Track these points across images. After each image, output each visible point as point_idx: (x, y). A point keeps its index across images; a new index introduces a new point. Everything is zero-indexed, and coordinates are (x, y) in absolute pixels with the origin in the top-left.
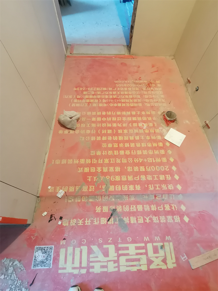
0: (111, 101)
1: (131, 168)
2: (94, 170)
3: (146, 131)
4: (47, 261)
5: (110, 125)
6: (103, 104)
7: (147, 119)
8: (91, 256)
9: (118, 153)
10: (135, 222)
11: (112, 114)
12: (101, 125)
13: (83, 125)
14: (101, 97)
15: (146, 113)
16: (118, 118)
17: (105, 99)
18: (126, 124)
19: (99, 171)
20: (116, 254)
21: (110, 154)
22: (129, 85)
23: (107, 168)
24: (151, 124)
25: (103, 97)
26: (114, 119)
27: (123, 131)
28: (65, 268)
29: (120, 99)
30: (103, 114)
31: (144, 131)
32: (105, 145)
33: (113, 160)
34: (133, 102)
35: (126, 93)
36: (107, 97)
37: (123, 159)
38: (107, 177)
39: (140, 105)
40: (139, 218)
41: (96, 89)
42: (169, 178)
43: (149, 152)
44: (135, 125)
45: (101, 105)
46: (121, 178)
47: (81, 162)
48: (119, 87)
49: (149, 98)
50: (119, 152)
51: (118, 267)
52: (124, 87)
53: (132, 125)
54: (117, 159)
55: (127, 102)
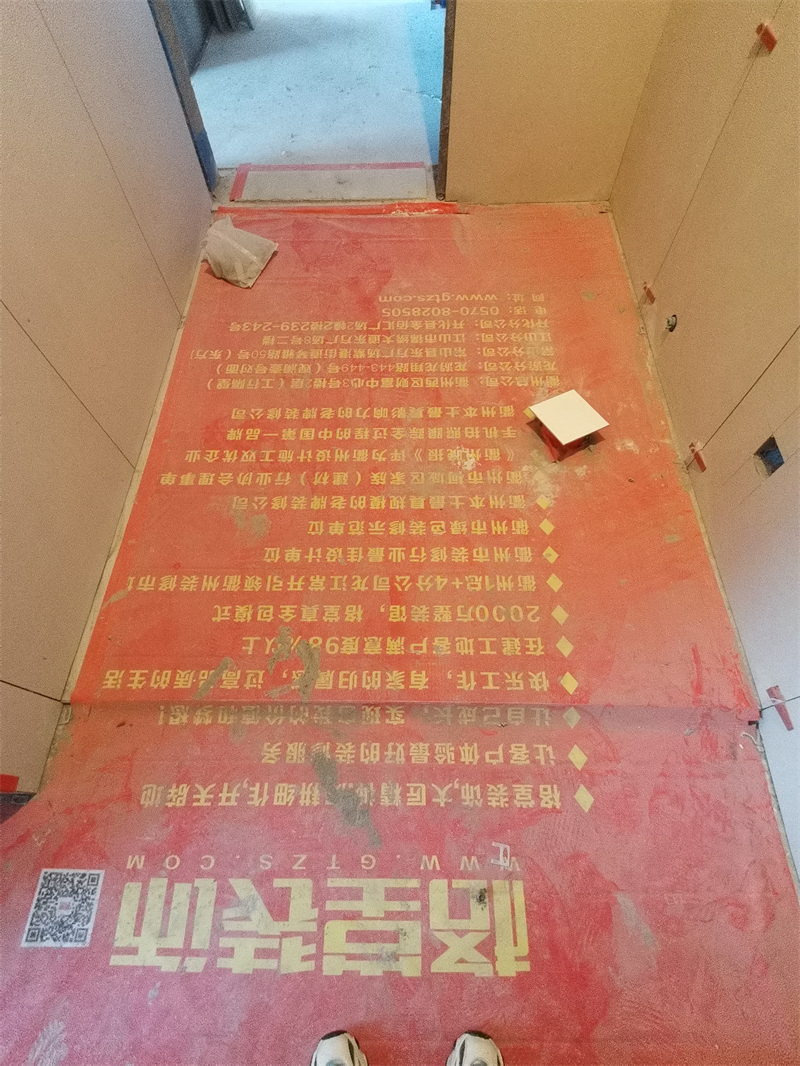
0: (358, 369)
1: (401, 611)
2: (271, 615)
3: (472, 476)
4: (76, 921)
5: (346, 457)
6: (328, 380)
7: (482, 434)
8: (228, 913)
9: (361, 557)
10: (397, 802)
11: (358, 415)
12: (314, 454)
13: (249, 453)
14: (323, 357)
15: (479, 412)
16: (376, 430)
17: (339, 361)
18: (403, 452)
19: (287, 617)
20: (317, 910)
21: (332, 558)
22: (430, 311)
23: (315, 609)
24: (493, 455)
25: (331, 354)
26: (362, 434)
27: (389, 479)
28: (133, 951)
29: (392, 361)
30: (323, 415)
31: (466, 478)
32: (317, 529)
33: (340, 580)
34: (438, 374)
35: (415, 339)
36: (344, 354)
37: (375, 578)
38: (311, 641)
39: (463, 382)
40: (412, 789)
41: (309, 326)
42: (535, 650)
43: (475, 555)
44: (435, 455)
45: (319, 384)
46: (362, 645)
47: (225, 587)
48: (390, 319)
49: (497, 359)
50: (365, 552)
51: (318, 957)
52: (412, 318)
53: (424, 455)
54: (356, 579)
55: (416, 375)
